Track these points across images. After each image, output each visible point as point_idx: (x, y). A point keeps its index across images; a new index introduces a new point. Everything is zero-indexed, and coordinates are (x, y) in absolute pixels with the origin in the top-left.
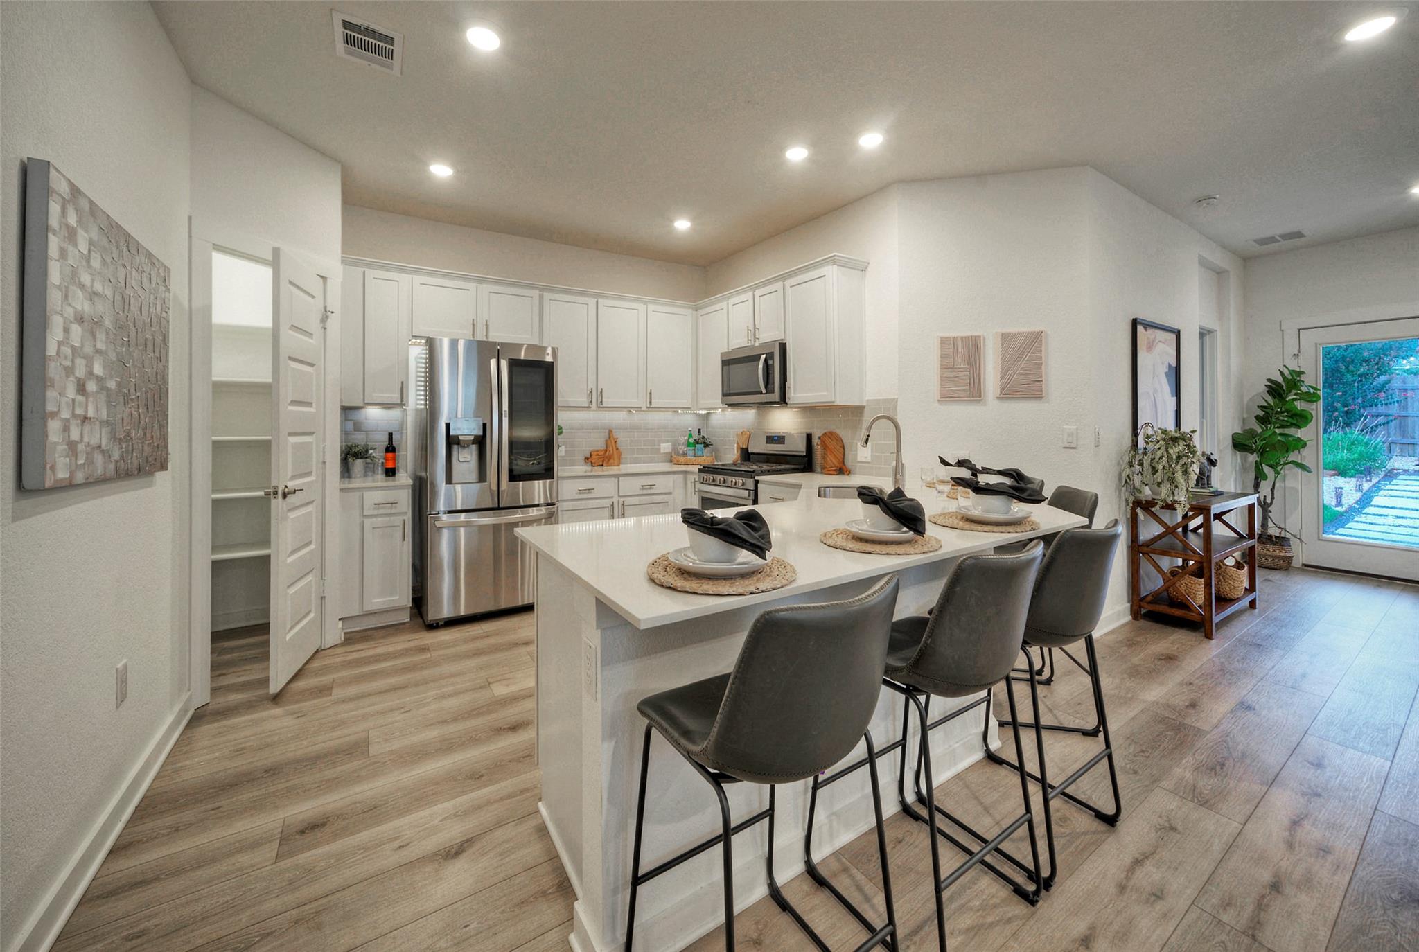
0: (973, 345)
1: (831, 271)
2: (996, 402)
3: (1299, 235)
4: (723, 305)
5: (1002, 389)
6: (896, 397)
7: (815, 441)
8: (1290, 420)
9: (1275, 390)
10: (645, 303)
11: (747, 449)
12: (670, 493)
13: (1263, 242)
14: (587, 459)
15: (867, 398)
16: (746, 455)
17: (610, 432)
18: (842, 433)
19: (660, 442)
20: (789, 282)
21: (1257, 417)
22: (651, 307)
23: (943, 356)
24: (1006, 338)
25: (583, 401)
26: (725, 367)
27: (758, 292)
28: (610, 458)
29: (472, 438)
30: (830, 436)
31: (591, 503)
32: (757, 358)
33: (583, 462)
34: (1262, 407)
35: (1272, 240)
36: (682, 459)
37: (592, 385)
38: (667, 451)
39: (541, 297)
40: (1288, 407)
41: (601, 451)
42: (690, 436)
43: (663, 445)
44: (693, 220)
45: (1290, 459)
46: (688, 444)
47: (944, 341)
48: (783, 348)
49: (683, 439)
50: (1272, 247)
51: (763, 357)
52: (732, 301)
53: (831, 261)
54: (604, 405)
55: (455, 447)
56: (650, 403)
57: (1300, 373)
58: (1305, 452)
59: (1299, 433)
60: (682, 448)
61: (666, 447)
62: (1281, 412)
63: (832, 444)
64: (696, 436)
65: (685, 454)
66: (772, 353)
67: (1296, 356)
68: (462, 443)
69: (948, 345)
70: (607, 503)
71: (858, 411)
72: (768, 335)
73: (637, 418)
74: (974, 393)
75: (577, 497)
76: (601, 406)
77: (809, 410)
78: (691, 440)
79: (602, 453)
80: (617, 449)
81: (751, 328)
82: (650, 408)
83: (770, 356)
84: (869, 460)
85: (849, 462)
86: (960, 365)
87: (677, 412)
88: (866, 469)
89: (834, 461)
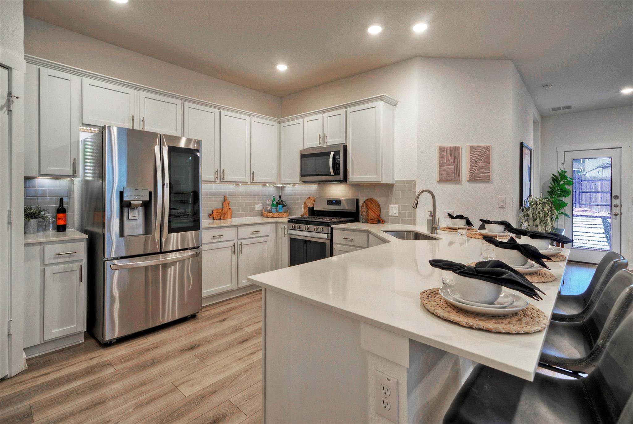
0: (456, 151)
1: (380, 104)
2: (467, 183)
3: (569, 107)
4: (301, 121)
5: (470, 176)
6: (415, 179)
7: (360, 204)
8: (562, 193)
9: (555, 180)
10: (250, 116)
11: (313, 208)
12: (268, 236)
13: (554, 109)
14: (210, 215)
15: (396, 180)
16: (312, 212)
17: (225, 198)
18: (378, 199)
19: (255, 204)
20: (349, 110)
21: (548, 192)
22: (254, 119)
23: (441, 157)
24: (473, 149)
25: (212, 178)
26: (302, 159)
27: (326, 115)
28: (225, 214)
29: (141, 202)
30: (370, 202)
31: (221, 245)
32: (328, 154)
33: (207, 217)
34: (550, 187)
35: (558, 109)
36: (270, 214)
37: (217, 167)
38: (259, 209)
39: (183, 105)
40: (561, 187)
41: (220, 209)
42: (274, 200)
43: (257, 206)
44: (288, 64)
45: (561, 212)
46: (272, 205)
47: (442, 149)
48: (345, 148)
49: (270, 202)
50: (558, 112)
51: (332, 154)
52: (307, 119)
53: (381, 98)
54: (225, 180)
55: (125, 210)
56: (253, 179)
57: (565, 172)
58: (566, 208)
59: (564, 199)
60: (269, 208)
61: (258, 207)
62: (558, 190)
63: (372, 206)
64: (277, 199)
65: (270, 211)
66: (339, 151)
67: (563, 164)
68: (132, 207)
69: (443, 150)
70: (231, 244)
71: (390, 187)
72: (333, 140)
73: (242, 189)
74: (456, 179)
75: (212, 241)
76: (223, 181)
77: (357, 186)
78: (275, 203)
79: (220, 211)
80: (230, 208)
81: (321, 136)
82: (253, 183)
83: (337, 153)
84: (398, 215)
85: (383, 216)
86: (450, 162)
87: (266, 185)
88: (395, 220)
89: (374, 216)
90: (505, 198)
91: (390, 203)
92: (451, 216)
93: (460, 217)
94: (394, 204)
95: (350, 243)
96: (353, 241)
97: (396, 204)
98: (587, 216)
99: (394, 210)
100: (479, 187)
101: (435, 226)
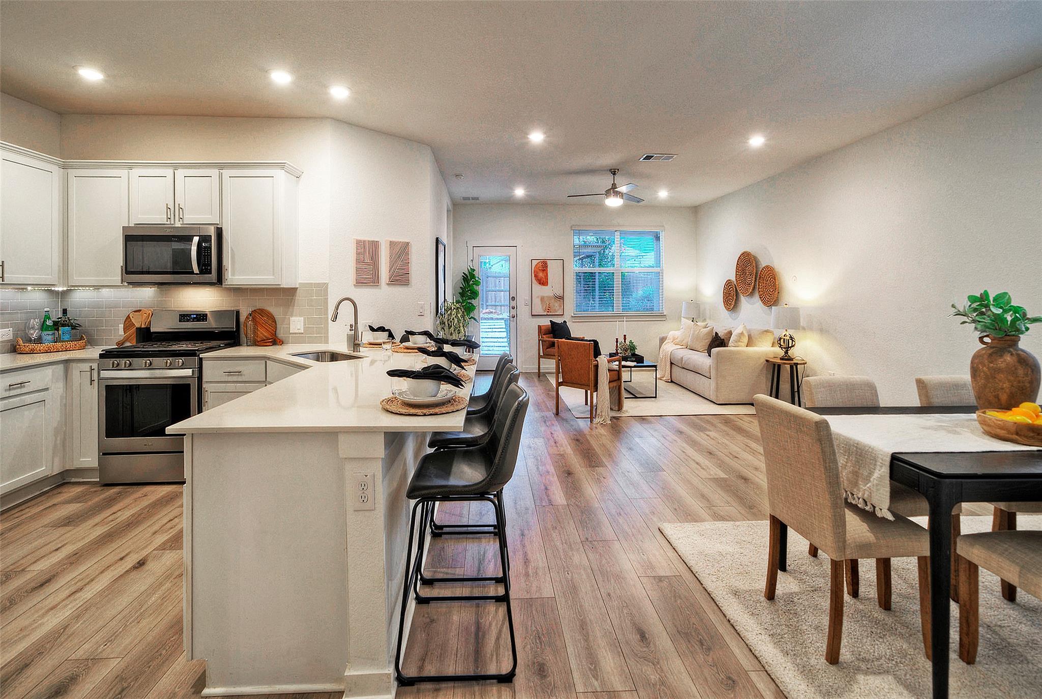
0: (375, 245)
1: (279, 174)
2: (387, 286)
3: (478, 199)
4: (123, 173)
5: (390, 279)
6: (327, 282)
7: (242, 318)
8: (472, 295)
9: (465, 279)
11: (148, 329)
12: (47, 389)
15: (299, 282)
16: (145, 334)
18: (272, 310)
20: (226, 173)
21: (460, 293)
23: (358, 254)
24: (392, 244)
27: (180, 173)
30: (259, 315)
32: (189, 239)
34: (461, 288)
35: (468, 199)
36: (38, 347)
38: (6, 338)
40: (470, 288)
42: (48, 317)
43: (5, 331)
45: (472, 316)
46: (43, 327)
47: (359, 242)
48: (219, 233)
49: (36, 323)
50: (467, 202)
51: (196, 239)
52: (137, 172)
56: (3, 277)
57: (474, 270)
59: (473, 301)
60: (34, 335)
61: (5, 334)
62: (468, 291)
63: (262, 319)
64: (56, 316)
65: (39, 340)
66: (207, 236)
67: (472, 261)
69: (360, 244)
71: (291, 292)
72: (196, 216)
74: (374, 281)
77: (238, 291)
78: (49, 323)
81: (172, 206)
83: (205, 239)
84: (303, 332)
85: (281, 334)
86: (367, 260)
87: (26, 289)
88: (300, 338)
89: (266, 334)
90: (424, 304)
91: (292, 316)
92: (372, 329)
93: (382, 329)
94: (296, 316)
95: (235, 378)
96: (241, 375)
97: (300, 316)
98: (492, 319)
99: (296, 324)
100: (399, 291)
101: (357, 342)
